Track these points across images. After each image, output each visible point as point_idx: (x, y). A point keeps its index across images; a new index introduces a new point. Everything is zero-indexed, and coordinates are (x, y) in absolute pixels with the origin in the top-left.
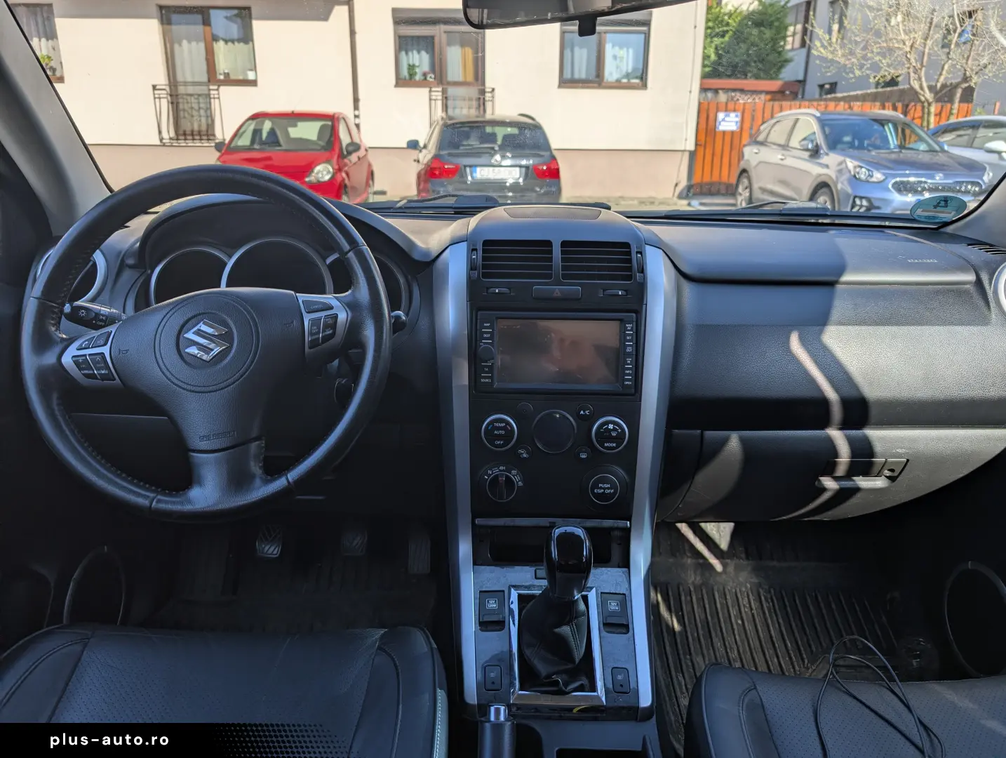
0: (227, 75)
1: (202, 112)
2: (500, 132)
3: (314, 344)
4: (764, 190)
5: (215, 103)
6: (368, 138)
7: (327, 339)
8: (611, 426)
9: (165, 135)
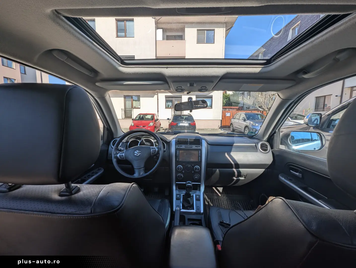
0: (135, 107)
1: (130, 113)
2: (184, 117)
3: (152, 154)
4: (235, 127)
5: (132, 112)
6: (160, 118)
7: (154, 153)
8: (197, 167)
9: (123, 117)
